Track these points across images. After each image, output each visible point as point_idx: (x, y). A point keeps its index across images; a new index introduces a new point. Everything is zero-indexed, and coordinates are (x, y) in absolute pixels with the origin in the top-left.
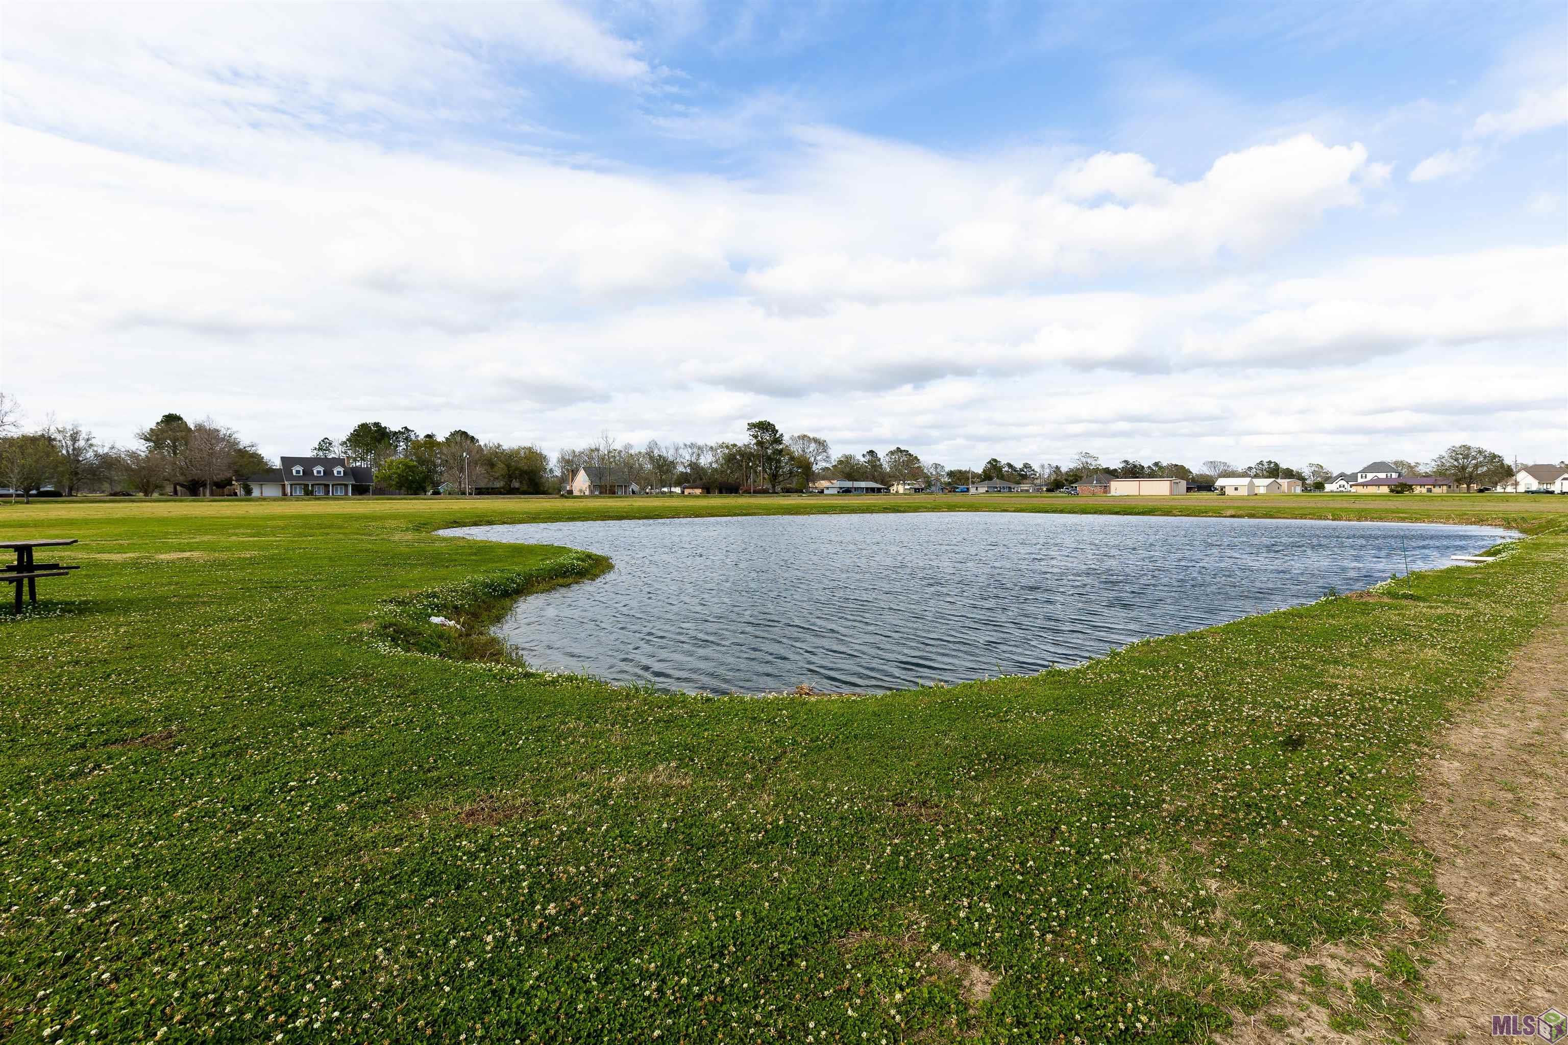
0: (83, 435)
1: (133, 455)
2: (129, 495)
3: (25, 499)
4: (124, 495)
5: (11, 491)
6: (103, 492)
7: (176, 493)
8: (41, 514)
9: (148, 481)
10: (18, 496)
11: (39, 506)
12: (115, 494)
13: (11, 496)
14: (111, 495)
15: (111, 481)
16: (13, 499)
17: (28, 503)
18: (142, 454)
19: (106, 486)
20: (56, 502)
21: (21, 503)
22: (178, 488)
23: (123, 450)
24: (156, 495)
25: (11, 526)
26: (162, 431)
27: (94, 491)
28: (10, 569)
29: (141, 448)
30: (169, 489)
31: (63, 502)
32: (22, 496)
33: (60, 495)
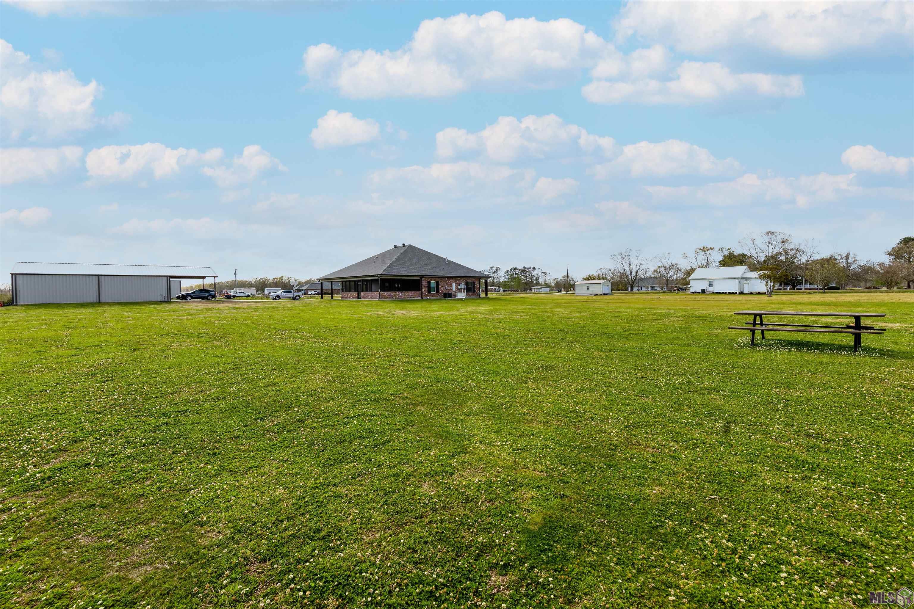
0: (851, 256)
1: (881, 265)
2: (877, 288)
3: (823, 291)
4: (874, 288)
5: (815, 286)
6: (861, 287)
7: (909, 287)
8: (834, 299)
9: (891, 280)
10: (820, 289)
11: (829, 294)
12: (869, 288)
13: (817, 289)
14: (866, 288)
15: (866, 280)
16: (818, 291)
17: (824, 293)
18: (887, 263)
19: (863, 284)
20: (838, 292)
21: (821, 293)
22: (911, 283)
23: (875, 262)
24: (895, 289)
25: (819, 305)
26: (900, 249)
27: (856, 286)
28: (849, 327)
29: (886, 260)
30: (904, 284)
31: (842, 292)
32: (822, 289)
33: (838, 289)
